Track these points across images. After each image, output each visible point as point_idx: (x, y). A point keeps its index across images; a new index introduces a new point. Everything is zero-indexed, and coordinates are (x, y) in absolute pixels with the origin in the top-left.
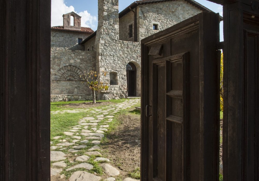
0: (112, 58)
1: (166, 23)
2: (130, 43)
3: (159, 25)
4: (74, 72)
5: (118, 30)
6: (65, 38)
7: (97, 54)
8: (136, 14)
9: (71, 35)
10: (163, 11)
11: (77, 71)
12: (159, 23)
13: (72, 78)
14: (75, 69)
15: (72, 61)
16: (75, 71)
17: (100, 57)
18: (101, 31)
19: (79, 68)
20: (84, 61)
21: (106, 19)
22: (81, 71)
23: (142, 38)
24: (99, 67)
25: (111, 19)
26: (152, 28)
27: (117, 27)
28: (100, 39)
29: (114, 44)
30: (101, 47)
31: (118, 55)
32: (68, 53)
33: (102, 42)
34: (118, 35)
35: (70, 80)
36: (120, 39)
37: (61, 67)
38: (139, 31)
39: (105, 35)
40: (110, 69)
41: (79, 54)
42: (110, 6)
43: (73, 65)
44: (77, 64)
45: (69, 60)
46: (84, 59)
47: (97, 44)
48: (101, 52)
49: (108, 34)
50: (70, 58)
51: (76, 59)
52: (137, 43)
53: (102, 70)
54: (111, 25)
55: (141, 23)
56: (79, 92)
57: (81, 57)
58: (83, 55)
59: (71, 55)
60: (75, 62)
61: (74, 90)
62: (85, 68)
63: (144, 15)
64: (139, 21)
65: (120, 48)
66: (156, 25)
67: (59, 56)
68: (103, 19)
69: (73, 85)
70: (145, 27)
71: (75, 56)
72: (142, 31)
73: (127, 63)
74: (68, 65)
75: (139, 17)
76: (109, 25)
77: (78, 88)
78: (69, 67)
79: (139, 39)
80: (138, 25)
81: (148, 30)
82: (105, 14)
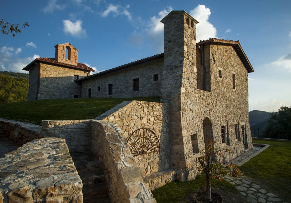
0: (192, 114)
1: (226, 70)
2: (205, 93)
3: (222, 72)
4: (147, 139)
6: (58, 73)
7: (175, 109)
8: (204, 56)
9: (66, 69)
10: (224, 56)
11: (151, 136)
13: (145, 150)
14: (148, 134)
15: (145, 121)
16: (149, 137)
17: (181, 113)
19: (153, 131)
20: (158, 119)
21: (187, 57)
22: (155, 135)
23: (213, 87)
24: (181, 129)
25: (190, 58)
26: (218, 75)
27: (195, 69)
28: (179, 85)
29: (193, 93)
30: (182, 98)
31: (197, 110)
32: (140, 107)
33: (183, 90)
34: (196, 81)
35: (143, 153)
36: (198, 88)
37: (131, 132)
38: (209, 77)
39: (186, 80)
40: (191, 131)
41: (152, 107)
42: (189, 39)
43: (147, 127)
44: (150, 125)
45: (141, 118)
46: (158, 117)
47: (171, 93)
48: (182, 105)
49: (188, 79)
50: (143, 115)
51: (150, 117)
52: (209, 93)
53: (185, 133)
54: (190, 66)
55: (211, 68)
56: (153, 171)
57: (155, 113)
58: (158, 108)
59: (143, 110)
60: (149, 122)
61: (147, 167)
62: (159, 131)
63: (214, 58)
64: (210, 65)
65: (198, 99)
66: (220, 71)
67: (128, 112)
68: (183, 56)
69: (146, 160)
70: (214, 73)
71: (148, 111)
72: (212, 77)
73: (203, 119)
74: (140, 128)
75: (209, 60)
76: (189, 66)
77: (151, 164)
78: (141, 130)
79: (210, 87)
80: (207, 70)
81: (216, 77)
82: (185, 49)
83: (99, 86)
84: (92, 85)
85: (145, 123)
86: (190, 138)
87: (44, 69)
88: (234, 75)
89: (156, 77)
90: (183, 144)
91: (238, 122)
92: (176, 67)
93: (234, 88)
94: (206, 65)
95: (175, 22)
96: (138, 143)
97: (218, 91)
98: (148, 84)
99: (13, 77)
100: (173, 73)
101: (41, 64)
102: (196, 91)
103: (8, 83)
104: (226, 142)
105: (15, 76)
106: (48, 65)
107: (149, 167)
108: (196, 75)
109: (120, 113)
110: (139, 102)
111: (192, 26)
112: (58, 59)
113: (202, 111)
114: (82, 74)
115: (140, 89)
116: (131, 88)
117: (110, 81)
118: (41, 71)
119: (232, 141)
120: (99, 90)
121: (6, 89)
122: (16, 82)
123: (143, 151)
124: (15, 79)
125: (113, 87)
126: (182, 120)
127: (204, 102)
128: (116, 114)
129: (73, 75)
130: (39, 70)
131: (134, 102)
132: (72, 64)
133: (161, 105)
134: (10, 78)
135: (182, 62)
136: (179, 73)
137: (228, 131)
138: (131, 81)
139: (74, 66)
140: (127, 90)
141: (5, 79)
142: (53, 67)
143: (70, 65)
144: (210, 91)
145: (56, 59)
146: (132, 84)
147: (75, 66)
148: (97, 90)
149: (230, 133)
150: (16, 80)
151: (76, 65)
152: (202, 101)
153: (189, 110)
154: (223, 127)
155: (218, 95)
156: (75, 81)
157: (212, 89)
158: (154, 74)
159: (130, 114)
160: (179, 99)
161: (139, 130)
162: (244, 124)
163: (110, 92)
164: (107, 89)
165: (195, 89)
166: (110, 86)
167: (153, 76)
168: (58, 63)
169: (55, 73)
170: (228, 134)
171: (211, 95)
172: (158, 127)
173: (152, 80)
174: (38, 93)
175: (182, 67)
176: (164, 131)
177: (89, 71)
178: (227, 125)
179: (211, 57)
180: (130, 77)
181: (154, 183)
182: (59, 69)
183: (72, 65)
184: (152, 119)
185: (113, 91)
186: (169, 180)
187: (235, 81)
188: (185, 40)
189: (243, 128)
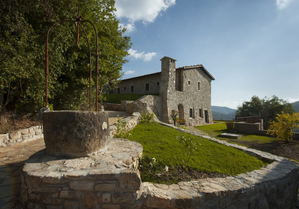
0: (173, 102)
1: (193, 80)
2: (180, 92)
3: (191, 82)
7: (165, 99)
8: (182, 74)
10: (192, 73)
14: (154, 108)
17: (167, 101)
19: (156, 107)
21: (171, 77)
22: (156, 109)
23: (184, 89)
24: (167, 107)
25: (172, 77)
26: (188, 83)
27: (175, 82)
28: (167, 89)
30: (168, 94)
31: (175, 99)
33: (168, 91)
34: (175, 87)
36: (176, 90)
38: (183, 85)
40: (172, 109)
41: (155, 98)
42: (172, 69)
45: (151, 102)
46: (158, 102)
47: (163, 92)
48: (168, 97)
49: (171, 86)
51: (154, 101)
52: (182, 92)
53: (169, 109)
54: (172, 81)
55: (184, 80)
57: (156, 100)
58: (158, 98)
59: (152, 99)
63: (185, 76)
64: (183, 79)
65: (175, 95)
66: (189, 82)
67: (147, 99)
68: (169, 77)
70: (185, 83)
72: (184, 85)
73: (178, 104)
74: (150, 105)
75: (183, 77)
79: (183, 90)
80: (182, 81)
81: (186, 84)
82: (170, 73)
83: (125, 87)
84: (120, 86)
85: (153, 104)
86: (171, 111)
88: (199, 83)
89: (158, 84)
90: (168, 113)
91: (202, 108)
92: (166, 81)
93: (199, 89)
94: (181, 79)
95: (166, 61)
97: (188, 91)
98: (154, 87)
100: (164, 84)
104: (192, 117)
108: (175, 85)
109: (144, 100)
110: (150, 96)
111: (174, 63)
113: (178, 100)
115: (149, 89)
116: (145, 89)
117: (132, 84)
119: (196, 117)
120: (125, 89)
125: (134, 88)
126: (167, 103)
127: (179, 96)
131: (148, 96)
135: (168, 79)
136: (167, 84)
137: (194, 112)
138: (145, 85)
140: (142, 90)
144: (183, 91)
146: (145, 87)
148: (124, 89)
149: (195, 113)
153: (171, 99)
154: (191, 110)
155: (188, 93)
157: (184, 90)
158: (157, 82)
160: (167, 95)
163: (132, 91)
165: (174, 91)
166: (132, 87)
167: (156, 83)
170: (194, 113)
171: (183, 93)
172: (158, 106)
173: (156, 85)
175: (168, 81)
176: (160, 108)
178: (194, 109)
179: (184, 75)
180: (144, 83)
184: (155, 103)
185: (134, 90)
187: (200, 86)
188: (170, 70)
189: (206, 112)
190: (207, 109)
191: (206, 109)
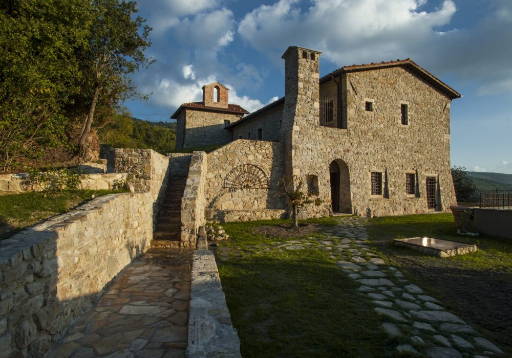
0: (310, 154)
1: (383, 100)
2: (335, 130)
3: (374, 103)
4: (253, 174)
5: (319, 110)
6: (206, 119)
7: (288, 148)
8: (341, 87)
9: (215, 114)
10: (379, 83)
11: (258, 173)
12: (372, 101)
13: (251, 184)
14: (255, 170)
15: (251, 158)
16: (255, 173)
17: (293, 151)
18: (293, 111)
19: (261, 168)
20: (268, 157)
21: (303, 93)
22: (263, 173)
23: (350, 124)
24: (291, 168)
25: (309, 93)
26: (364, 108)
27: (317, 105)
28: (290, 123)
29: (313, 131)
30: (295, 136)
32: (245, 145)
33: (296, 128)
34: (318, 118)
35: (248, 187)
36: (321, 124)
37: (235, 166)
39: (301, 118)
40: (307, 171)
41: (260, 146)
42: (307, 74)
43: (253, 163)
44: (257, 162)
45: (247, 155)
46: (268, 155)
49: (305, 116)
50: (248, 152)
51: (257, 154)
52: (344, 131)
53: (297, 171)
54: (309, 102)
55: (349, 100)
56: (260, 206)
57: (264, 151)
58: (267, 147)
59: (249, 148)
60: (255, 159)
61: (254, 202)
62: (270, 169)
63: (353, 89)
64: (346, 98)
65: (321, 138)
66: (369, 103)
67: (232, 149)
68: (296, 93)
69: (252, 195)
70: (354, 106)
71: (255, 149)
72: (351, 111)
73: (331, 161)
74: (245, 163)
75: (347, 91)
76: (307, 102)
77: (259, 200)
78: (246, 166)
79: (346, 124)
80: (344, 103)
81: (358, 110)
82: (301, 85)
83: (249, 132)
84: (243, 132)
85: (251, 159)
86: (305, 178)
87: (190, 115)
88: (403, 107)
91: (416, 171)
92: (292, 105)
93: (405, 123)
94: (343, 98)
96: (243, 177)
97: (363, 128)
99: (168, 129)
100: (289, 111)
101: (187, 111)
102: (317, 129)
103: (161, 137)
104: (383, 193)
105: (169, 127)
106: (194, 112)
107: (256, 202)
108: (317, 111)
109: (224, 150)
110: (245, 140)
111: (313, 59)
112: (206, 102)
113: (329, 150)
114: (233, 119)
117: (259, 125)
118: (187, 118)
121: (160, 145)
122: (171, 136)
123: (247, 185)
124: (170, 131)
125: (263, 132)
126: (293, 158)
127: (333, 141)
128: (221, 150)
129: (222, 122)
130: (185, 117)
131: (239, 141)
132: (222, 107)
133: (272, 144)
134: (164, 131)
137: (386, 180)
139: (223, 109)
141: (158, 132)
142: (199, 112)
143: (219, 108)
144: (346, 128)
145: (203, 103)
147: (225, 109)
149: (391, 183)
150: (171, 133)
151: (226, 107)
152: (329, 140)
153: (306, 148)
154: (376, 174)
155: (364, 133)
156: (226, 128)
157: (349, 126)
159: (234, 151)
160: (291, 137)
161: (244, 165)
162: (437, 175)
164: (257, 135)
165: (316, 127)
166: (260, 131)
168: (205, 107)
169: (202, 119)
170: (386, 183)
171: (348, 133)
172: (268, 165)
174: (183, 144)
175: (296, 103)
176: (276, 169)
177: (242, 114)
178: (386, 172)
179: (349, 87)
181: (256, 214)
182: (206, 114)
183: (221, 109)
184: (260, 157)
186: (277, 216)
187: (409, 113)
188: (301, 76)
189: (431, 182)
190: (436, 175)
191: (434, 174)
